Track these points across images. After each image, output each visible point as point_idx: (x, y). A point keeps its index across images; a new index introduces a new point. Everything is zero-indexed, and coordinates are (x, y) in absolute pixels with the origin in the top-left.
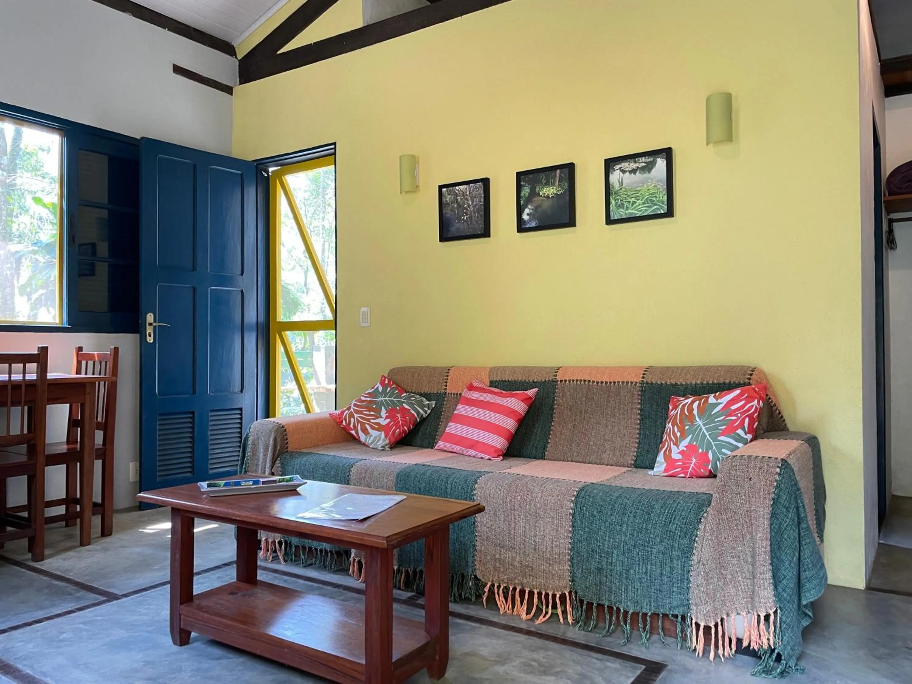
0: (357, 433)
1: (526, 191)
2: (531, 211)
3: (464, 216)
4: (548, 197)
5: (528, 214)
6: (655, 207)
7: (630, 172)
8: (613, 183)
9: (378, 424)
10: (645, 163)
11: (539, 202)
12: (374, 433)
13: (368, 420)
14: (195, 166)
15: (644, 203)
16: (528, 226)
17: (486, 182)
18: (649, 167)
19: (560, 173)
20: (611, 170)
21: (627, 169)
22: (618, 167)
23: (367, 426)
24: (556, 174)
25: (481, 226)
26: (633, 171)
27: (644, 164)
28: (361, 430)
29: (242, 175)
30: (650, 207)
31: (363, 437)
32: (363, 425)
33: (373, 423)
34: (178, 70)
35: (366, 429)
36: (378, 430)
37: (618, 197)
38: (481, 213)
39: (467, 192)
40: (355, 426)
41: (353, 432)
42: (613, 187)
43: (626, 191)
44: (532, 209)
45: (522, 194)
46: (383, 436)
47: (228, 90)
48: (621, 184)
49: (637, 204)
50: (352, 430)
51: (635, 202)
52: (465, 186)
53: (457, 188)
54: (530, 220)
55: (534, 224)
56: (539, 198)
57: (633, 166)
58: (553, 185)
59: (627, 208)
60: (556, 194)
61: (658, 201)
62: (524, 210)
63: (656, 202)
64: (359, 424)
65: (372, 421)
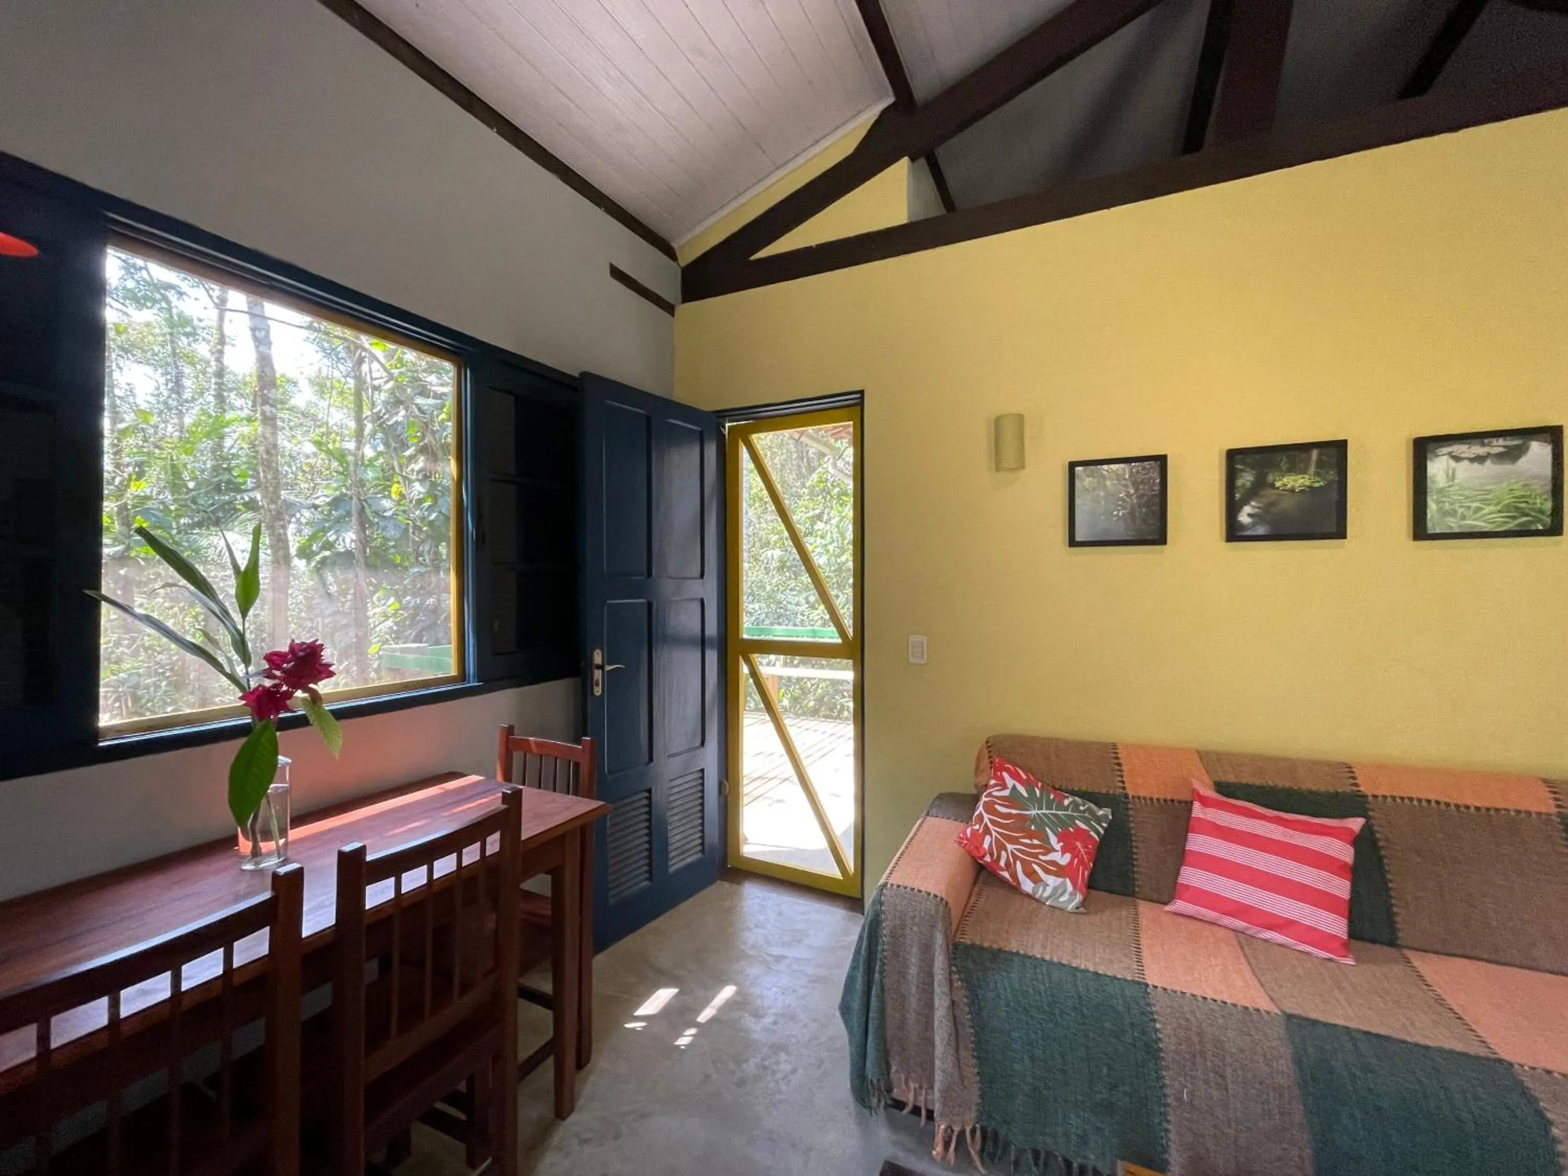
0: (1014, 875)
1: (1246, 479)
2: (1257, 510)
3: (1119, 511)
4: (1292, 490)
5: (1249, 515)
6: (1524, 519)
7: (1472, 460)
8: (1435, 476)
9: (1053, 863)
10: (1505, 447)
11: (1274, 498)
12: (1052, 881)
13: (1035, 856)
14: (649, 419)
15: (1500, 511)
16: (1249, 533)
17: (1162, 460)
18: (1513, 455)
19: (1320, 455)
20: (1429, 455)
21: (1463, 455)
22: (1446, 450)
23: (1035, 867)
24: (1309, 458)
25: (1152, 527)
26: (1480, 459)
27: (1501, 449)
28: (1024, 872)
29: (701, 433)
30: (1514, 518)
31: (1027, 886)
32: (1025, 864)
33: (1045, 861)
34: (617, 274)
35: (1035, 872)
36: (1056, 875)
37: (1444, 499)
38: (1154, 508)
39: (1124, 474)
40: (1008, 864)
41: (1006, 874)
42: (1433, 482)
43: (1461, 488)
44: (1259, 508)
45: (1239, 482)
46: (1070, 887)
47: (669, 308)
48: (1452, 477)
49: (1486, 511)
50: (1002, 870)
51: (1480, 509)
52: (1122, 466)
53: (1105, 467)
54: (1254, 525)
55: (1261, 530)
56: (1273, 491)
57: (1478, 450)
58: (1304, 471)
59: (1464, 517)
60: (1310, 487)
61: (1530, 509)
62: (1242, 507)
63: (1527, 511)
64: (1018, 863)
65: (1041, 857)
